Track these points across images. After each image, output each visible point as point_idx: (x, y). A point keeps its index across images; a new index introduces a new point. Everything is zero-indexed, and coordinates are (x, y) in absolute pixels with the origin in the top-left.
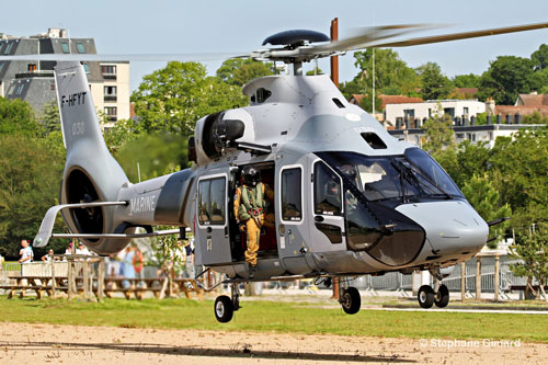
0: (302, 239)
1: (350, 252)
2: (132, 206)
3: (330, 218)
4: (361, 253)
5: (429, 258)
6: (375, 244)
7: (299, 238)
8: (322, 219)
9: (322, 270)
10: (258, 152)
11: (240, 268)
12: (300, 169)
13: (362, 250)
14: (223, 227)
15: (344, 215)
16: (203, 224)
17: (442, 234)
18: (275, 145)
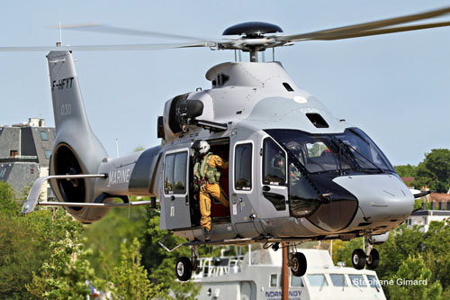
0: (251, 207)
1: (292, 218)
2: (110, 179)
3: (275, 188)
4: (302, 220)
5: (361, 225)
6: (314, 212)
7: (249, 206)
8: (269, 189)
9: (269, 235)
10: (216, 129)
11: (198, 232)
12: (251, 144)
13: (302, 216)
14: (184, 196)
15: (288, 185)
16: (168, 193)
17: (372, 203)
18: (230, 123)
